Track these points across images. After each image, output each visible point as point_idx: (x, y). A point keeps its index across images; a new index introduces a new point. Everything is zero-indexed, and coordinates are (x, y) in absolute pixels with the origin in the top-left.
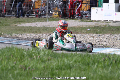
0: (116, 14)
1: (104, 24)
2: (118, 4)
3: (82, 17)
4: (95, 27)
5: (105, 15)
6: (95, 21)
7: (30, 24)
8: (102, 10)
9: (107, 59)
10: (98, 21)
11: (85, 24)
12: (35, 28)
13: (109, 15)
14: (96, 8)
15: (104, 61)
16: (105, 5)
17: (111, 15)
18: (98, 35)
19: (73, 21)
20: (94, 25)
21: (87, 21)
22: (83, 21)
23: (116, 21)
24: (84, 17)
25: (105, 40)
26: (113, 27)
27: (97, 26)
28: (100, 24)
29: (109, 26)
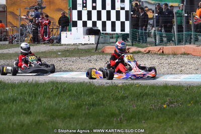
0: (84, 37)
1: (74, 47)
2: (85, 28)
3: (53, 41)
4: (65, 51)
5: (74, 39)
6: (65, 45)
7: (3, 50)
8: (71, 34)
9: (54, 88)
10: (68, 45)
11: (55, 48)
12: (7, 54)
13: (78, 39)
14: (65, 32)
15: (51, 90)
16: (73, 29)
17: (79, 39)
18: (66, 58)
19: (44, 45)
20: (64, 48)
21: (57, 45)
22: (53, 45)
23: (85, 44)
24: (55, 41)
25: (71, 63)
26: (82, 50)
27: (66, 49)
28: (69, 47)
29: (78, 49)
